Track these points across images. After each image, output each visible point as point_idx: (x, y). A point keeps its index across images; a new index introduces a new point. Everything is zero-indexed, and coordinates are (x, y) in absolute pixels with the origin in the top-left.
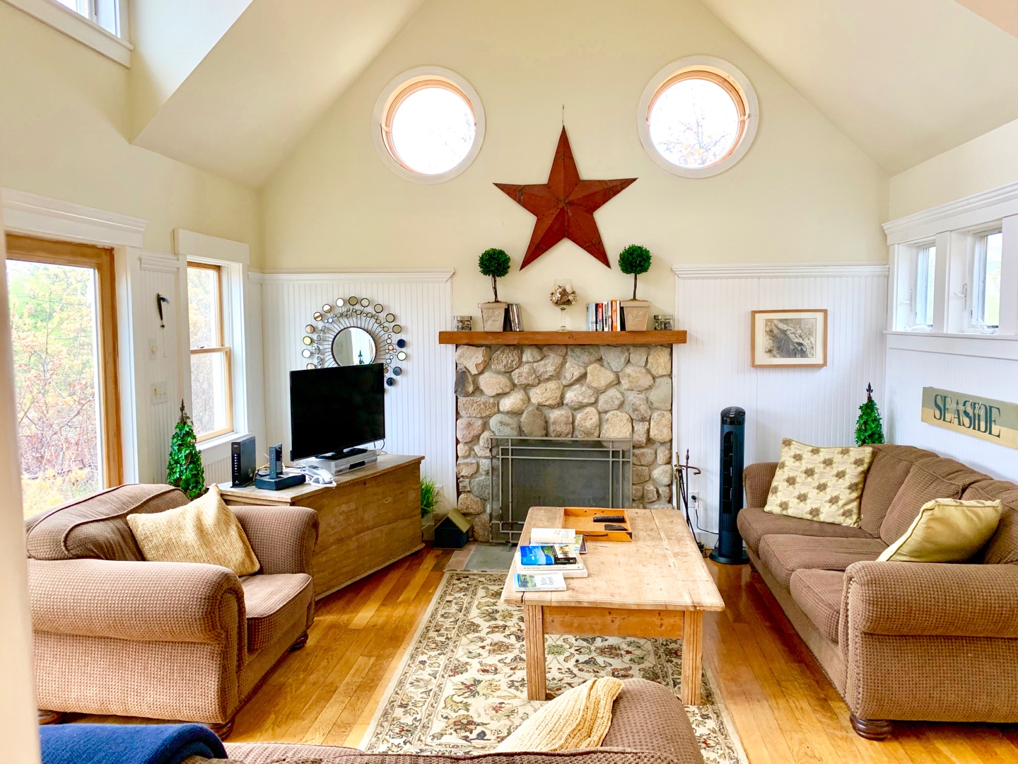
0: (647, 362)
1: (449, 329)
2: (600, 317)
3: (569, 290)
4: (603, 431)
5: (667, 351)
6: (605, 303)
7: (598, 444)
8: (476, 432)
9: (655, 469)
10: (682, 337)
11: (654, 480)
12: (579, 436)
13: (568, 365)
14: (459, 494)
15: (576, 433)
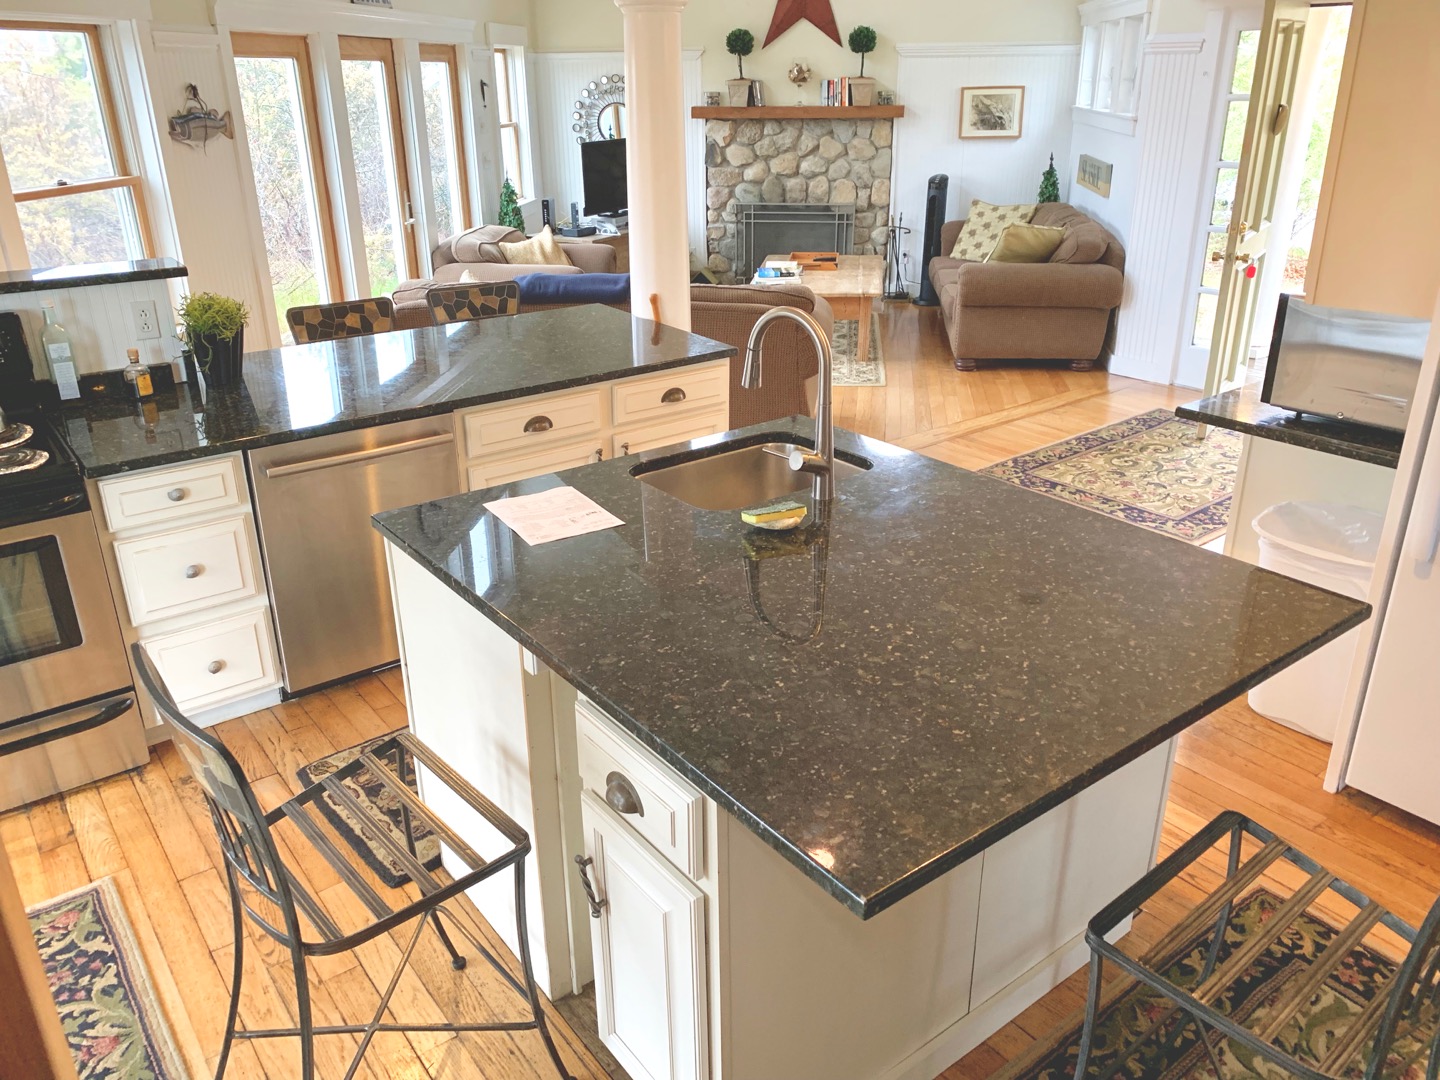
0: (871, 134)
1: (699, 104)
2: (831, 93)
3: (805, 68)
4: (832, 198)
5: (889, 124)
6: (836, 80)
7: (827, 208)
8: (723, 199)
9: (874, 230)
10: (900, 112)
11: (873, 240)
12: (812, 202)
13: (803, 137)
14: (709, 254)
15: (809, 199)
